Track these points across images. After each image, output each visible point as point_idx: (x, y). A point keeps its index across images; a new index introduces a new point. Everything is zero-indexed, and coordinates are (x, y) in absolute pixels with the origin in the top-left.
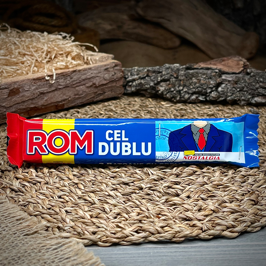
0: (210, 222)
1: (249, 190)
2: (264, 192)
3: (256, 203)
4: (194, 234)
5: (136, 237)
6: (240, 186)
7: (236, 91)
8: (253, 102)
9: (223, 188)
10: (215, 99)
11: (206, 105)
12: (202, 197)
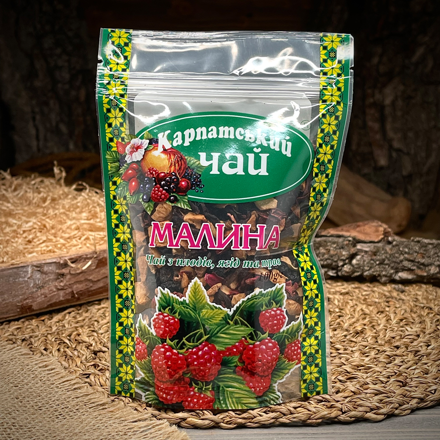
0: (351, 403)
1: (396, 371)
2: (413, 374)
3: (404, 384)
4: (333, 415)
5: (266, 418)
6: (385, 367)
7: (375, 264)
8: (397, 278)
9: (365, 369)
10: (348, 274)
11: (338, 282)
12: (340, 379)
